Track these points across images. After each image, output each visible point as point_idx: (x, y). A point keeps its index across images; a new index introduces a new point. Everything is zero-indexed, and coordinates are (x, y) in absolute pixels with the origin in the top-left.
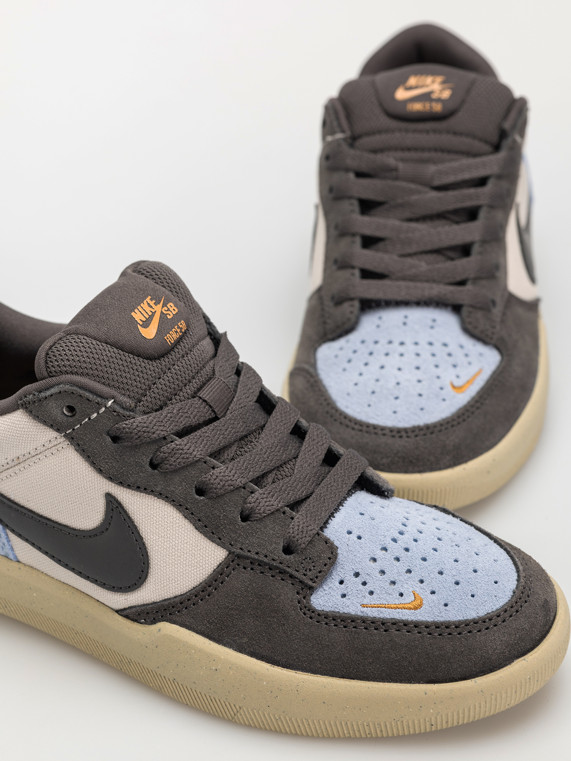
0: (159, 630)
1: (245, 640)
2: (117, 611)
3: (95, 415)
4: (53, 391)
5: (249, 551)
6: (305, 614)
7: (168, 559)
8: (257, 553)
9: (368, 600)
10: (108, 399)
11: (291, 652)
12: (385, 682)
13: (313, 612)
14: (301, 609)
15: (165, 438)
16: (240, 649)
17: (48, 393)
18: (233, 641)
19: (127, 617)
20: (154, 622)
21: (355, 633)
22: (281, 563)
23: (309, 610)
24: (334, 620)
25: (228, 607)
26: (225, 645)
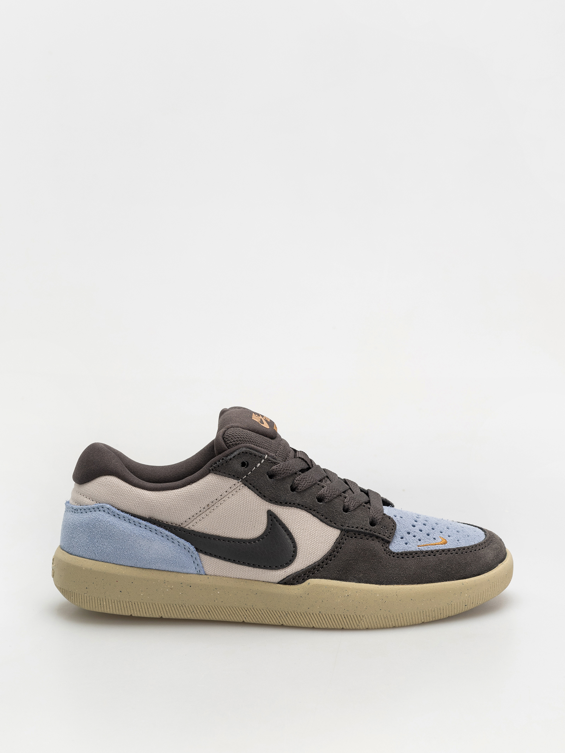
0: (309, 584)
1: (361, 575)
2: (279, 583)
3: (259, 464)
4: (235, 453)
5: (353, 527)
6: (390, 555)
7: (307, 542)
8: (357, 528)
9: (419, 543)
10: (265, 454)
11: (389, 575)
12: (441, 582)
13: (394, 554)
14: (387, 554)
15: (296, 473)
16: (360, 581)
17: (233, 455)
18: (354, 577)
19: (285, 584)
20: (304, 580)
21: (419, 559)
22: (370, 531)
23: (391, 553)
24: (406, 555)
25: (348, 559)
26: (350, 581)
